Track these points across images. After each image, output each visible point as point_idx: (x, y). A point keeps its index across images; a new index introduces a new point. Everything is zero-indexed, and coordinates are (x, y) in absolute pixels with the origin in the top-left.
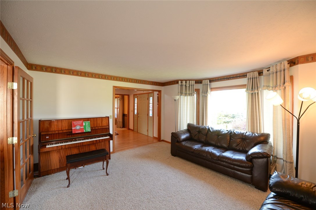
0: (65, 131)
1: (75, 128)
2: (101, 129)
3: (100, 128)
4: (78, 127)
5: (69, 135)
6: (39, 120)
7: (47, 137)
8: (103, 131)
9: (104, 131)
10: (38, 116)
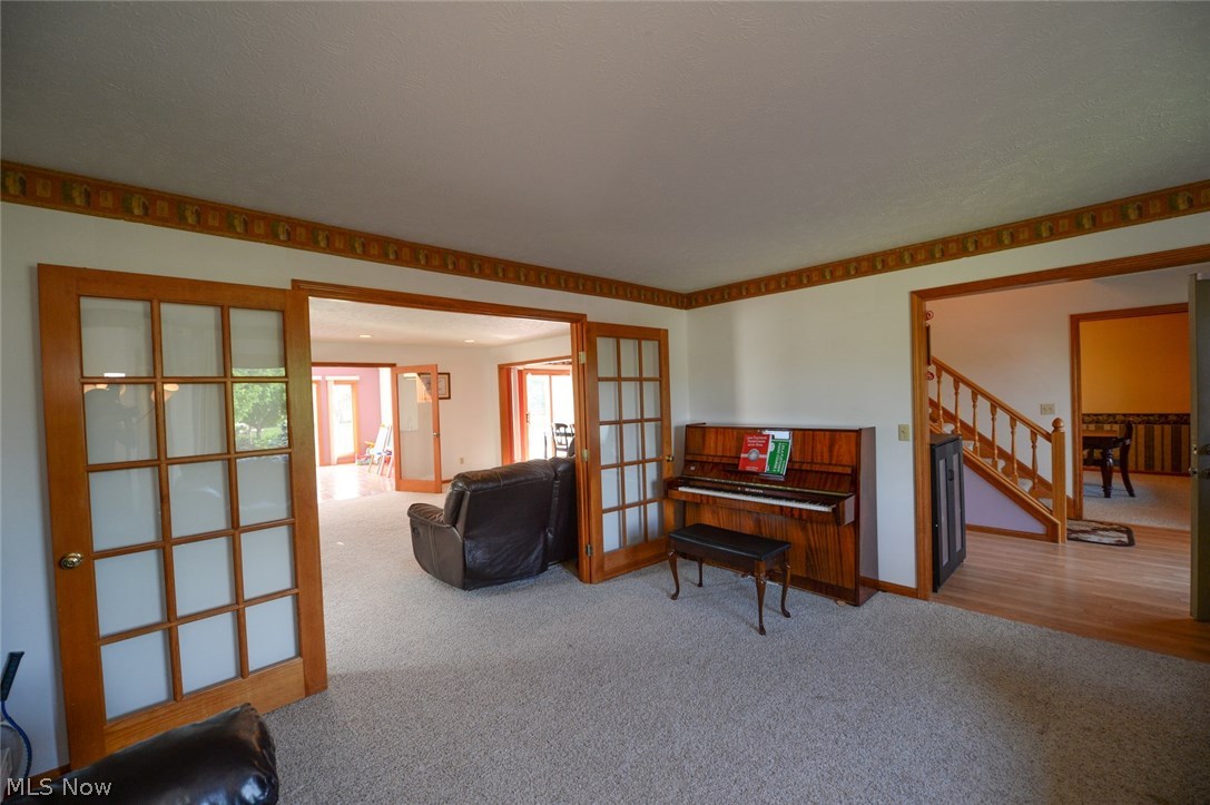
0: (725, 461)
1: (746, 455)
2: (822, 472)
3: (817, 468)
4: (753, 455)
5: (731, 472)
6: (687, 426)
7: (693, 468)
8: (825, 483)
9: (828, 484)
10: (683, 415)
